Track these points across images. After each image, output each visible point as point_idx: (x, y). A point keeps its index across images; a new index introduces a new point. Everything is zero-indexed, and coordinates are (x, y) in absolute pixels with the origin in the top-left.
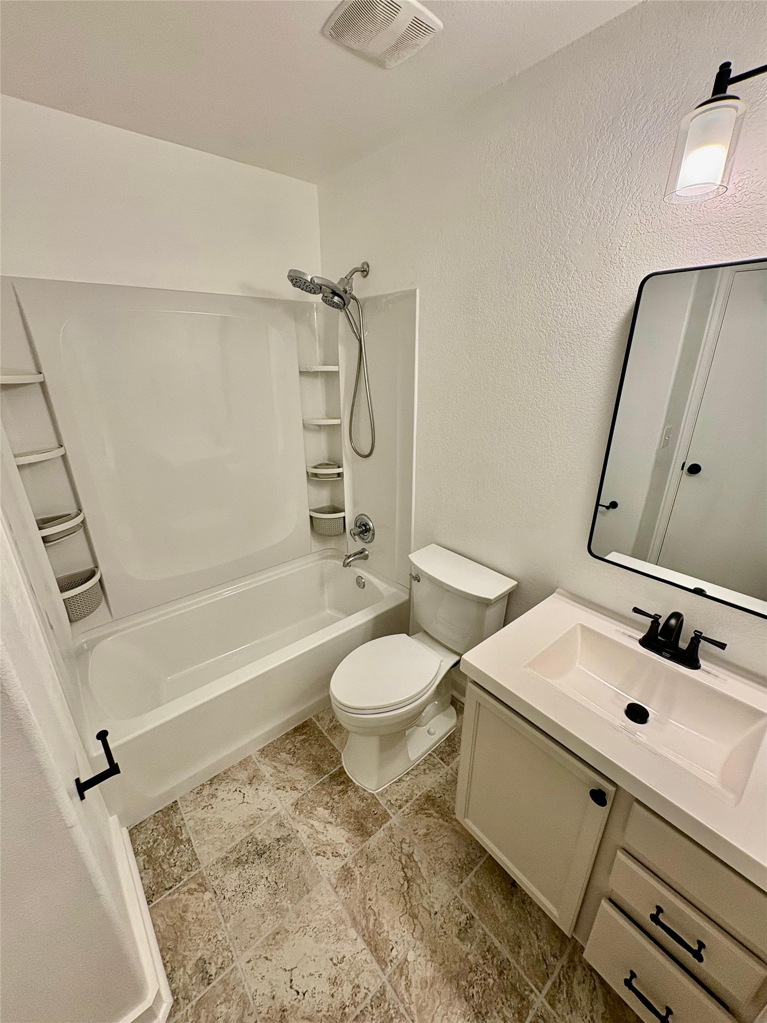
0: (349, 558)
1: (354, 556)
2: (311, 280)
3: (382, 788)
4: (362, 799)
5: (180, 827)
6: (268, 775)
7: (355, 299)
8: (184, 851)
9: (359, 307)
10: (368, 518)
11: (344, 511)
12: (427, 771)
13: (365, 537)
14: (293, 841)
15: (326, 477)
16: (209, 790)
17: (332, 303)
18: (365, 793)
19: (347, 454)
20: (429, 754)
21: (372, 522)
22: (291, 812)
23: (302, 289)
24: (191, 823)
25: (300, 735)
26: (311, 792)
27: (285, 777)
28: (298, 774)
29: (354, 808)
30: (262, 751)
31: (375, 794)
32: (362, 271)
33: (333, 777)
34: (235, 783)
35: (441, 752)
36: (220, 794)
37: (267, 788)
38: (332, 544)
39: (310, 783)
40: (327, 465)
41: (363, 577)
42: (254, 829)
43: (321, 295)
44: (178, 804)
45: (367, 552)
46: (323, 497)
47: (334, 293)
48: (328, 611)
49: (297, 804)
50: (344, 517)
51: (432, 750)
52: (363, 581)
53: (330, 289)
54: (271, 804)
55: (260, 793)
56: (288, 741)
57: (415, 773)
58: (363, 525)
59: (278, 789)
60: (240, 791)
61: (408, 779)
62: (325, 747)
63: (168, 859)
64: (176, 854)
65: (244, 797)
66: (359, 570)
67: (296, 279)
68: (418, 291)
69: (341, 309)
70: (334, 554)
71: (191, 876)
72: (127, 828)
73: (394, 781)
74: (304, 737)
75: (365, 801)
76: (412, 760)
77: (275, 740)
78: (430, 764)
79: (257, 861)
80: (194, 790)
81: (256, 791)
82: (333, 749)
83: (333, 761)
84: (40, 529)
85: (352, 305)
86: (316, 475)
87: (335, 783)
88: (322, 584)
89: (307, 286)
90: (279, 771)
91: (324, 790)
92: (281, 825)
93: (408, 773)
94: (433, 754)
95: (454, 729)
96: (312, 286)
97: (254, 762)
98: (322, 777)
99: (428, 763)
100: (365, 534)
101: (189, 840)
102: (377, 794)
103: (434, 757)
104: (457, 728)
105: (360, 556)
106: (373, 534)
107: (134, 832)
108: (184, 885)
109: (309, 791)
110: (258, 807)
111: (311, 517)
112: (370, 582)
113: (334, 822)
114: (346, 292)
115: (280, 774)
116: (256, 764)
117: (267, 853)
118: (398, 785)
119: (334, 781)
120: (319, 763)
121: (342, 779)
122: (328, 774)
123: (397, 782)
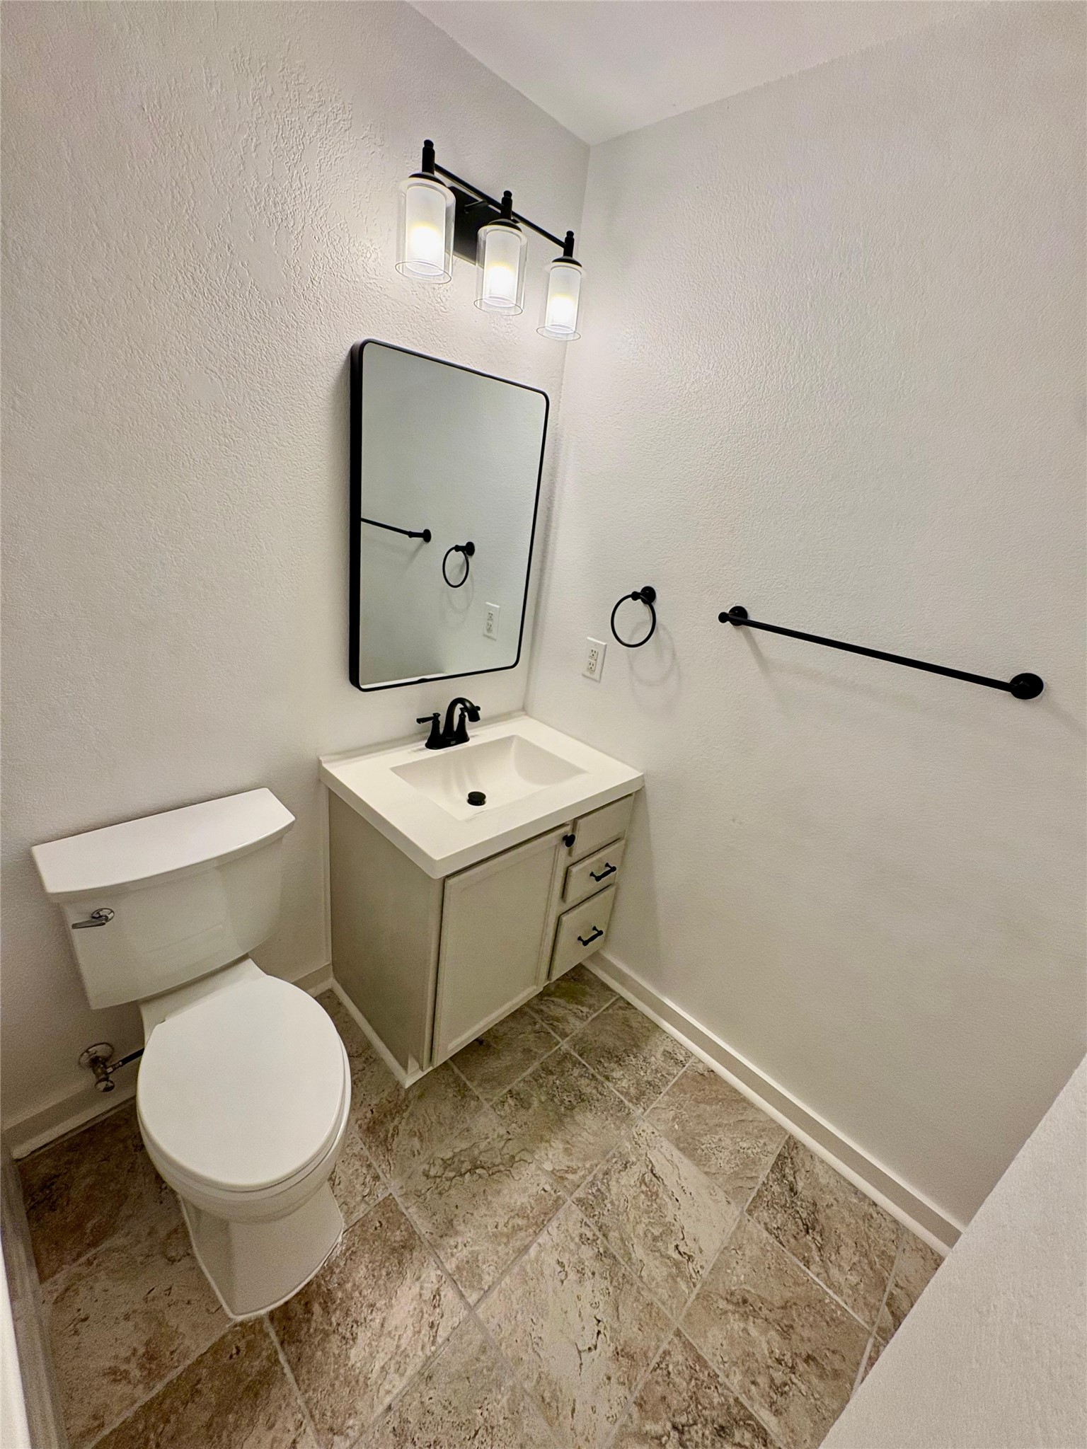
83: (249, 1342)
102: (346, 1223)
118: (340, 1182)
119: (299, 1330)
120: (241, 1388)
121: (299, 1309)
122: (276, 1352)
123: (334, 1184)
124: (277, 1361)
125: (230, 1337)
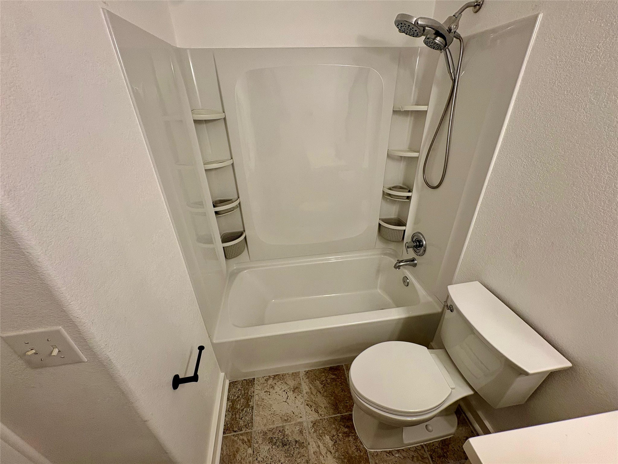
0: (400, 263)
1: (405, 262)
2: (415, 23)
3: (374, 450)
4: (358, 449)
5: (251, 396)
6: (305, 392)
7: (459, 37)
8: (248, 413)
9: (461, 46)
10: (423, 237)
11: (405, 225)
12: (415, 459)
13: (417, 251)
14: (304, 449)
15: (397, 198)
16: (271, 382)
17: (433, 44)
18: (362, 446)
19: (418, 182)
20: (421, 445)
21: (425, 241)
22: (309, 427)
23: (406, 34)
24: (256, 397)
25: (332, 374)
26: (326, 420)
27: (314, 399)
28: (322, 402)
29: (350, 452)
30: (307, 372)
31: (368, 451)
32: (475, 6)
33: (343, 418)
34: (285, 385)
35: (432, 450)
36: (277, 389)
37: (301, 401)
38: (393, 246)
39: (327, 413)
40: (401, 188)
41: (408, 278)
42: (286, 424)
43: (423, 38)
44: (255, 381)
45: (416, 262)
46: (392, 212)
47: (438, 34)
48: (379, 291)
49: (315, 424)
50: (405, 231)
51: (425, 443)
52: (408, 281)
53: (433, 29)
54: (300, 413)
55: (297, 401)
56: (323, 374)
57: (404, 454)
58: (418, 241)
59: (307, 405)
60: (286, 393)
61: (397, 455)
62: (345, 392)
63: (240, 412)
64: (244, 412)
65: (287, 398)
66: (407, 272)
67: (401, 24)
68: (540, 17)
69: (441, 50)
70: (392, 253)
71: (246, 431)
72: (229, 381)
73: (386, 450)
74: (334, 377)
75: (359, 451)
76: (406, 442)
77: (316, 369)
78: (420, 455)
79: (280, 448)
80: (264, 377)
81: (295, 399)
82: (349, 397)
83: (347, 406)
84: (214, 206)
85: (455, 44)
86: (389, 195)
87: (343, 424)
88: (378, 271)
89: (411, 29)
90: (312, 393)
91: (335, 424)
92: (301, 432)
93: (398, 451)
94: (424, 447)
95: (451, 436)
96: (415, 28)
97: (300, 377)
98: (336, 414)
99: (418, 453)
100: (418, 248)
101: (252, 408)
102: (370, 452)
103: (425, 451)
104: (453, 437)
105: (411, 263)
106: (425, 251)
107: (232, 384)
108: (242, 435)
109: (325, 419)
110: (293, 410)
111: (380, 225)
112: (413, 284)
113: (333, 453)
114: (450, 30)
115: (312, 395)
116: (300, 380)
117: (288, 446)
118: (387, 456)
119: (343, 422)
120: (338, 402)
121: (348, 424)
122: (341, 413)
123: (387, 453)
124: (339, 413)
125: (351, 401)
